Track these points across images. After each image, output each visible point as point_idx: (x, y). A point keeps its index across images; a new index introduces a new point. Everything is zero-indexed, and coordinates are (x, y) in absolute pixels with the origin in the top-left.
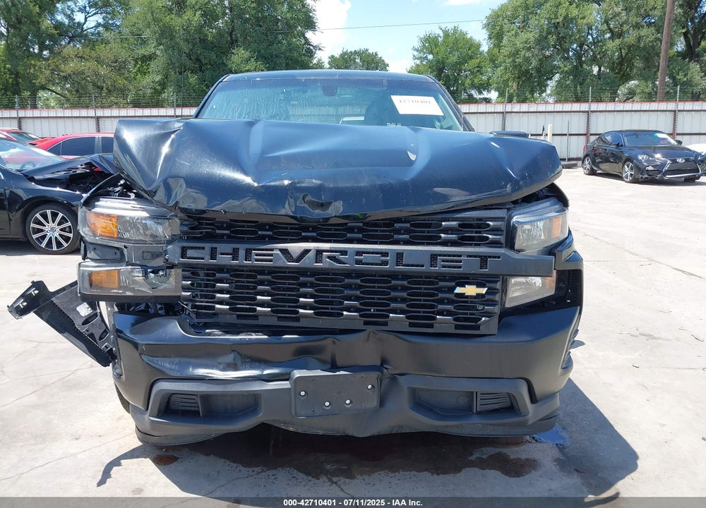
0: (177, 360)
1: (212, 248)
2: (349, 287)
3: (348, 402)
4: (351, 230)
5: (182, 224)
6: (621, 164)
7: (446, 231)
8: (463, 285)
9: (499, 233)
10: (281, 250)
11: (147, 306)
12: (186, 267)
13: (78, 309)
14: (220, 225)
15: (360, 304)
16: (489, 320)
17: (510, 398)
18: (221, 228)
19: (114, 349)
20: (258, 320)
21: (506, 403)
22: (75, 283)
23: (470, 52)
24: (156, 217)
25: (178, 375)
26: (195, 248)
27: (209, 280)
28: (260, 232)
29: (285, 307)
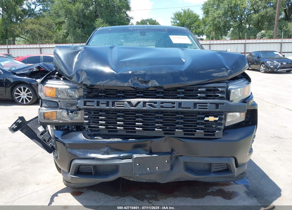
0: (82, 150)
1: (97, 101)
2: (157, 118)
3: (157, 168)
4: (158, 93)
5: (84, 91)
6: (259, 65)
7: (200, 93)
8: (208, 116)
9: (223, 93)
10: (128, 102)
11: (68, 127)
12: (86, 110)
13: (38, 128)
14: (100, 91)
15: (163, 125)
16: (219, 132)
17: (227, 165)
18: (101, 93)
19: (54, 146)
20: (117, 132)
21: (225, 168)
22: (37, 117)
23: (195, 19)
24: (72, 88)
25: (83, 157)
26: (90, 101)
27: (95, 115)
28: (118, 94)
29: (129, 126)
